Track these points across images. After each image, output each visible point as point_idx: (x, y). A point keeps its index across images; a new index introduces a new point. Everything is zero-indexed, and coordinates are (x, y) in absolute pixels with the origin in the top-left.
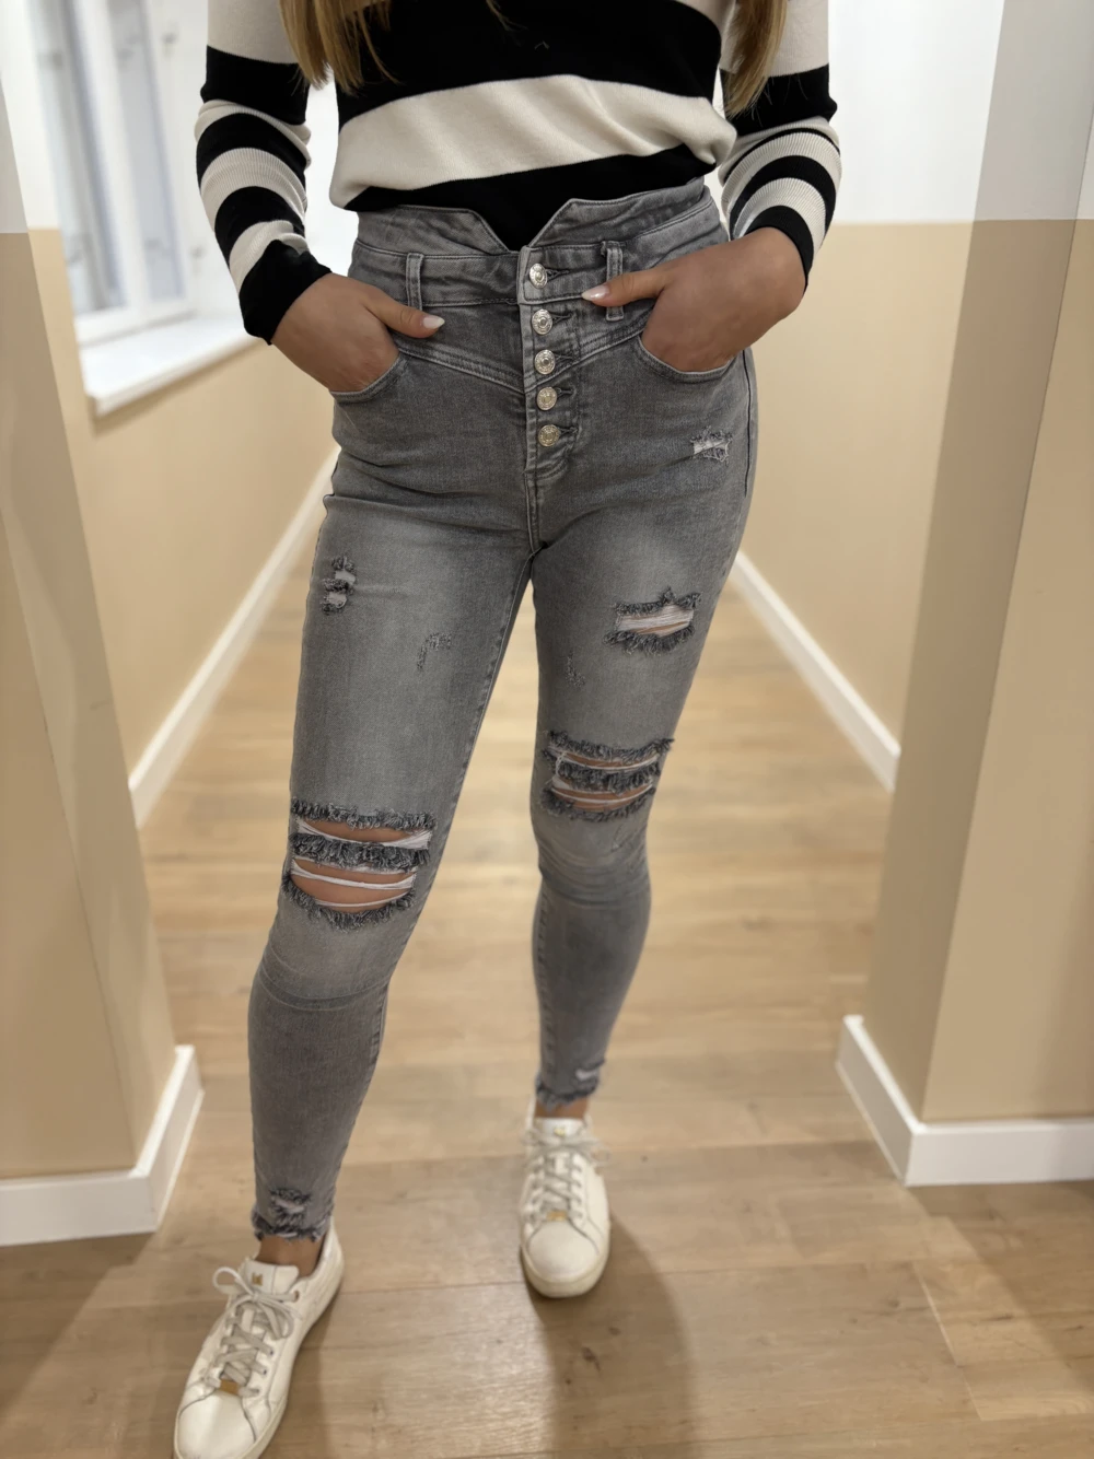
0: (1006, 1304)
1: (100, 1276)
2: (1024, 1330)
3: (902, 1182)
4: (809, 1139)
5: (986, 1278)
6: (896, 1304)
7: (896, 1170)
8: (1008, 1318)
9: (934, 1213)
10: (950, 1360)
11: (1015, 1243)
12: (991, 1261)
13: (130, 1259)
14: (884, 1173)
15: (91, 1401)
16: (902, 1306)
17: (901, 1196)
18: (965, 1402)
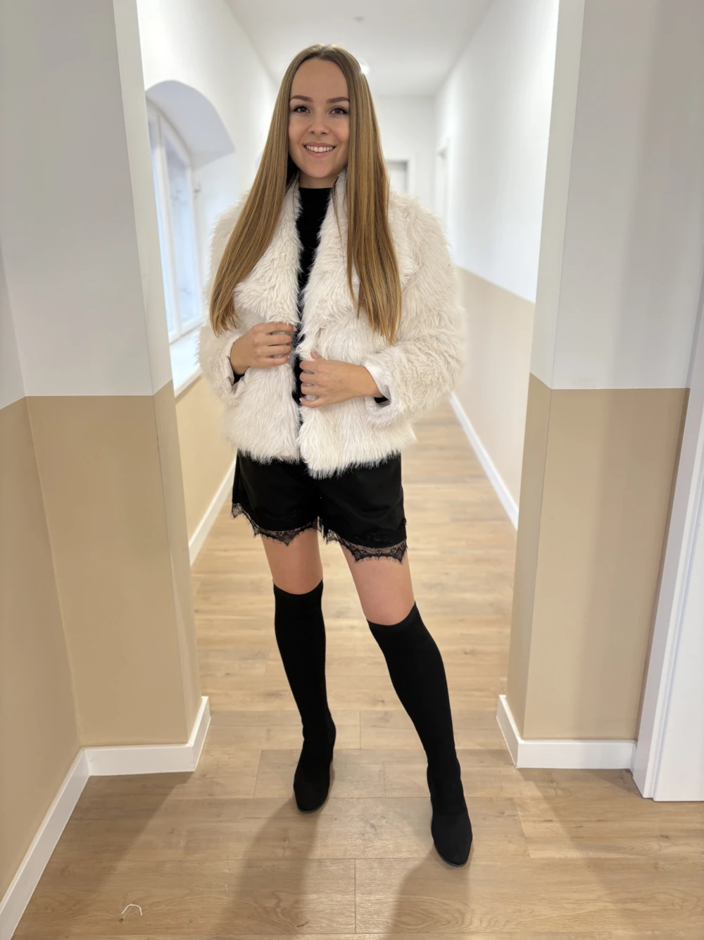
0: (551, 816)
2: (557, 826)
3: (516, 765)
4: (478, 747)
5: (544, 806)
6: (503, 813)
7: (514, 762)
8: (550, 821)
9: (527, 779)
10: (523, 835)
11: (560, 792)
12: (548, 799)
14: (509, 763)
15: (172, 832)
16: (506, 814)
17: (514, 771)
18: (525, 851)
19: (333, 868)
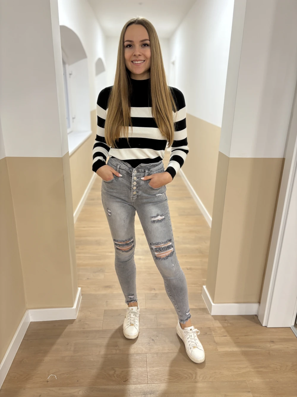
0: (226, 334)
1: (67, 326)
2: (228, 338)
3: (211, 314)
4: (194, 307)
5: (223, 330)
6: (206, 334)
7: (210, 313)
8: (226, 336)
9: (215, 319)
10: (215, 342)
11: (229, 325)
12: (224, 327)
13: (72, 323)
14: (208, 313)
15: (68, 344)
17: (210, 317)
18: (216, 348)
19: (137, 357)
